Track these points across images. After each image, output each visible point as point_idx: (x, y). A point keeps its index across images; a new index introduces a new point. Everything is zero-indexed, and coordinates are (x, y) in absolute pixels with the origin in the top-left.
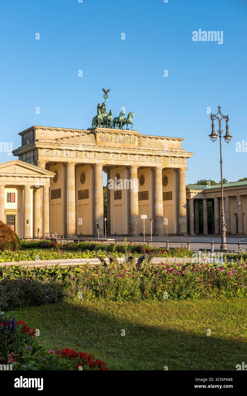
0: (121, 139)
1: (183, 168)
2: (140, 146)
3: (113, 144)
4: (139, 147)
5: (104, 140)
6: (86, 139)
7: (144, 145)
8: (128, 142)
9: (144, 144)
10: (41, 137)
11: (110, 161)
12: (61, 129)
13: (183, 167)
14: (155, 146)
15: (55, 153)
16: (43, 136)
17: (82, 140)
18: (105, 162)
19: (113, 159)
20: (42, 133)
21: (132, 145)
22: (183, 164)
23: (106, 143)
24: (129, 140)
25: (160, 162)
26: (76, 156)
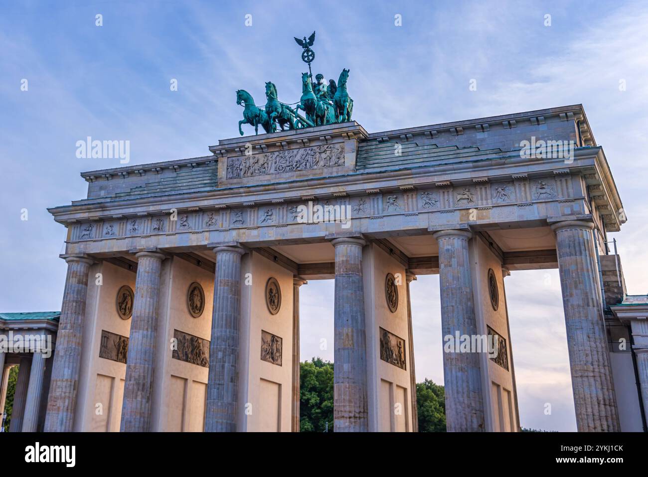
0: (298, 158)
1: (563, 219)
2: (365, 167)
3: (268, 177)
4: (361, 171)
6: (190, 180)
7: (383, 161)
8: (322, 163)
9: (384, 157)
11: (255, 233)
14: (425, 156)
15: (105, 231)
16: (103, 193)
17: (180, 185)
18: (238, 235)
19: (264, 224)
20: (101, 188)
21: (335, 169)
22: (566, 201)
23: (245, 180)
24: (324, 156)
25: (447, 209)
26: (156, 232)
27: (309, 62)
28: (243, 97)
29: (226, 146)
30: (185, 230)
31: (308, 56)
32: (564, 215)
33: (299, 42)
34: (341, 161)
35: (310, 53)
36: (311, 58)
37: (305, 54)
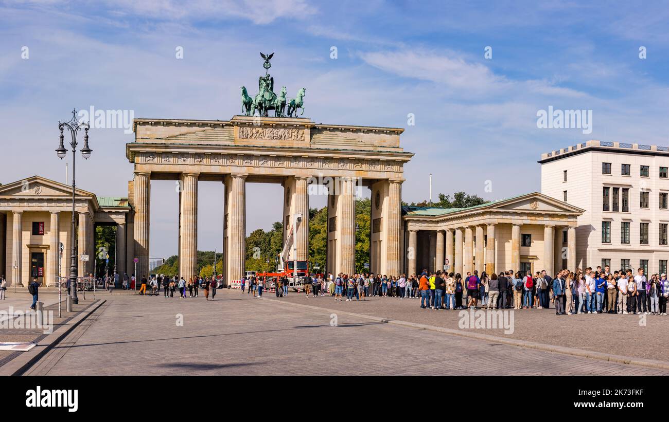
0: (280, 133)
1: (395, 179)
2: (314, 143)
3: (263, 141)
4: (313, 145)
5: (249, 136)
6: (216, 135)
7: (322, 142)
8: (292, 138)
9: (323, 139)
10: (146, 134)
11: (257, 169)
12: (177, 121)
13: (397, 176)
15: (164, 159)
16: (148, 133)
17: (210, 138)
18: (249, 170)
19: (262, 166)
20: (147, 130)
21: (300, 142)
22: (397, 172)
23: (251, 140)
24: (293, 134)
25: (351, 169)
26: (198, 163)
27: (267, 68)
28: (245, 92)
29: (241, 121)
30: (217, 163)
31: (267, 65)
32: (395, 177)
33: (263, 56)
34: (302, 138)
35: (268, 64)
36: (268, 66)
37: (266, 64)
